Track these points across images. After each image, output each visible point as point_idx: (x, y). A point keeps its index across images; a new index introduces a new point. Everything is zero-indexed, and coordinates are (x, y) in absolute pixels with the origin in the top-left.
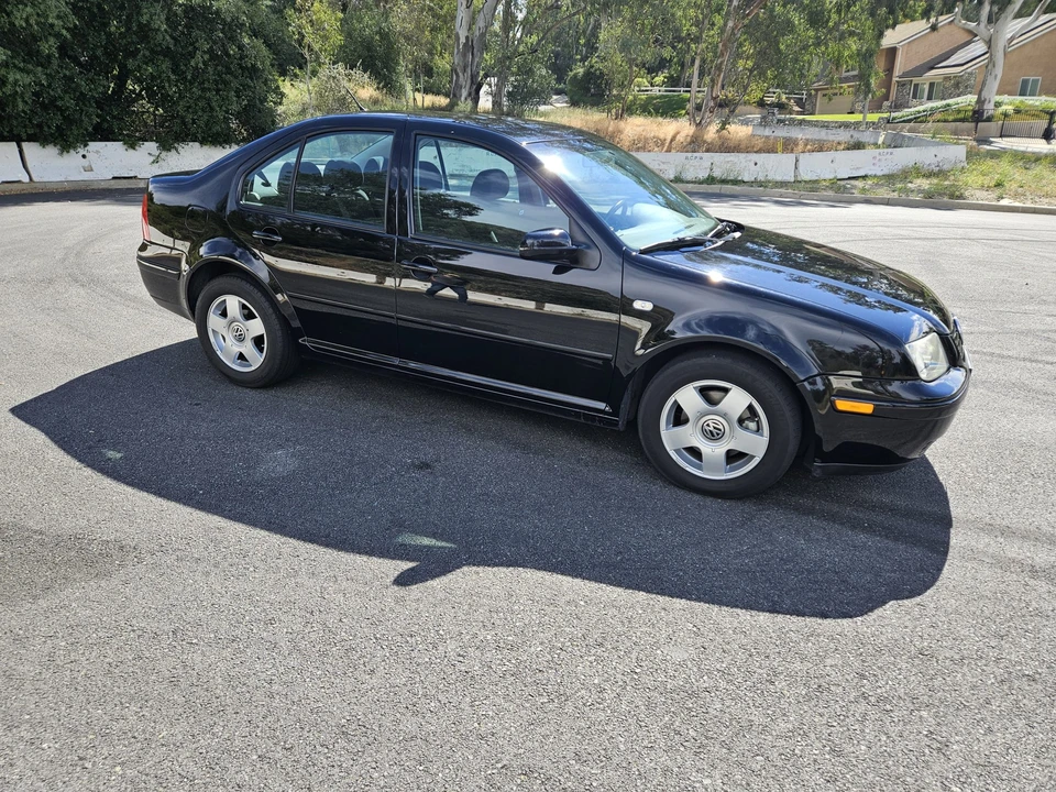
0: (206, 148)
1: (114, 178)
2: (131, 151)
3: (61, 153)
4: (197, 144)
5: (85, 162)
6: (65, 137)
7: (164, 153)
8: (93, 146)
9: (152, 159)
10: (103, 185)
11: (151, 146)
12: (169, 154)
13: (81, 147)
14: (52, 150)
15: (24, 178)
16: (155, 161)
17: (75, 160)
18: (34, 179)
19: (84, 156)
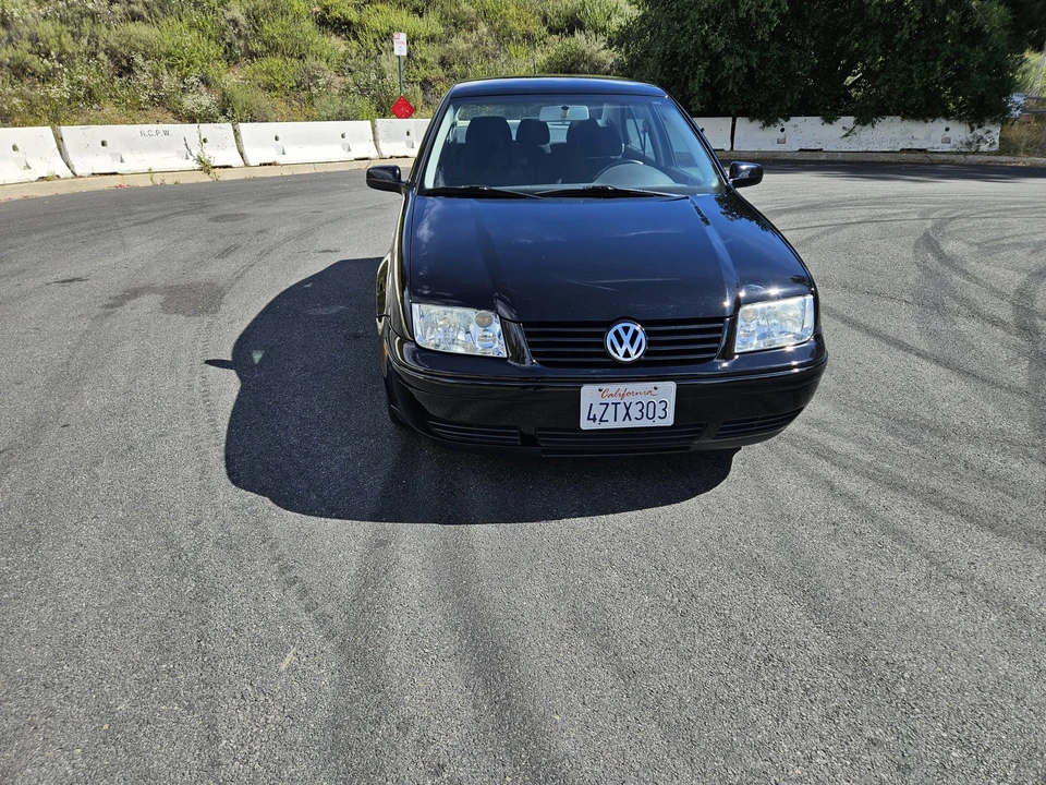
0: (906, 122)
1: (801, 150)
2: (827, 126)
3: (763, 128)
4: (899, 118)
5: (781, 135)
6: (768, 113)
7: (858, 127)
8: (794, 120)
9: (845, 132)
10: (788, 156)
11: (849, 121)
12: (864, 128)
13: (782, 121)
14: (757, 124)
15: (727, 147)
16: (847, 135)
17: (773, 133)
18: (735, 149)
19: (783, 130)
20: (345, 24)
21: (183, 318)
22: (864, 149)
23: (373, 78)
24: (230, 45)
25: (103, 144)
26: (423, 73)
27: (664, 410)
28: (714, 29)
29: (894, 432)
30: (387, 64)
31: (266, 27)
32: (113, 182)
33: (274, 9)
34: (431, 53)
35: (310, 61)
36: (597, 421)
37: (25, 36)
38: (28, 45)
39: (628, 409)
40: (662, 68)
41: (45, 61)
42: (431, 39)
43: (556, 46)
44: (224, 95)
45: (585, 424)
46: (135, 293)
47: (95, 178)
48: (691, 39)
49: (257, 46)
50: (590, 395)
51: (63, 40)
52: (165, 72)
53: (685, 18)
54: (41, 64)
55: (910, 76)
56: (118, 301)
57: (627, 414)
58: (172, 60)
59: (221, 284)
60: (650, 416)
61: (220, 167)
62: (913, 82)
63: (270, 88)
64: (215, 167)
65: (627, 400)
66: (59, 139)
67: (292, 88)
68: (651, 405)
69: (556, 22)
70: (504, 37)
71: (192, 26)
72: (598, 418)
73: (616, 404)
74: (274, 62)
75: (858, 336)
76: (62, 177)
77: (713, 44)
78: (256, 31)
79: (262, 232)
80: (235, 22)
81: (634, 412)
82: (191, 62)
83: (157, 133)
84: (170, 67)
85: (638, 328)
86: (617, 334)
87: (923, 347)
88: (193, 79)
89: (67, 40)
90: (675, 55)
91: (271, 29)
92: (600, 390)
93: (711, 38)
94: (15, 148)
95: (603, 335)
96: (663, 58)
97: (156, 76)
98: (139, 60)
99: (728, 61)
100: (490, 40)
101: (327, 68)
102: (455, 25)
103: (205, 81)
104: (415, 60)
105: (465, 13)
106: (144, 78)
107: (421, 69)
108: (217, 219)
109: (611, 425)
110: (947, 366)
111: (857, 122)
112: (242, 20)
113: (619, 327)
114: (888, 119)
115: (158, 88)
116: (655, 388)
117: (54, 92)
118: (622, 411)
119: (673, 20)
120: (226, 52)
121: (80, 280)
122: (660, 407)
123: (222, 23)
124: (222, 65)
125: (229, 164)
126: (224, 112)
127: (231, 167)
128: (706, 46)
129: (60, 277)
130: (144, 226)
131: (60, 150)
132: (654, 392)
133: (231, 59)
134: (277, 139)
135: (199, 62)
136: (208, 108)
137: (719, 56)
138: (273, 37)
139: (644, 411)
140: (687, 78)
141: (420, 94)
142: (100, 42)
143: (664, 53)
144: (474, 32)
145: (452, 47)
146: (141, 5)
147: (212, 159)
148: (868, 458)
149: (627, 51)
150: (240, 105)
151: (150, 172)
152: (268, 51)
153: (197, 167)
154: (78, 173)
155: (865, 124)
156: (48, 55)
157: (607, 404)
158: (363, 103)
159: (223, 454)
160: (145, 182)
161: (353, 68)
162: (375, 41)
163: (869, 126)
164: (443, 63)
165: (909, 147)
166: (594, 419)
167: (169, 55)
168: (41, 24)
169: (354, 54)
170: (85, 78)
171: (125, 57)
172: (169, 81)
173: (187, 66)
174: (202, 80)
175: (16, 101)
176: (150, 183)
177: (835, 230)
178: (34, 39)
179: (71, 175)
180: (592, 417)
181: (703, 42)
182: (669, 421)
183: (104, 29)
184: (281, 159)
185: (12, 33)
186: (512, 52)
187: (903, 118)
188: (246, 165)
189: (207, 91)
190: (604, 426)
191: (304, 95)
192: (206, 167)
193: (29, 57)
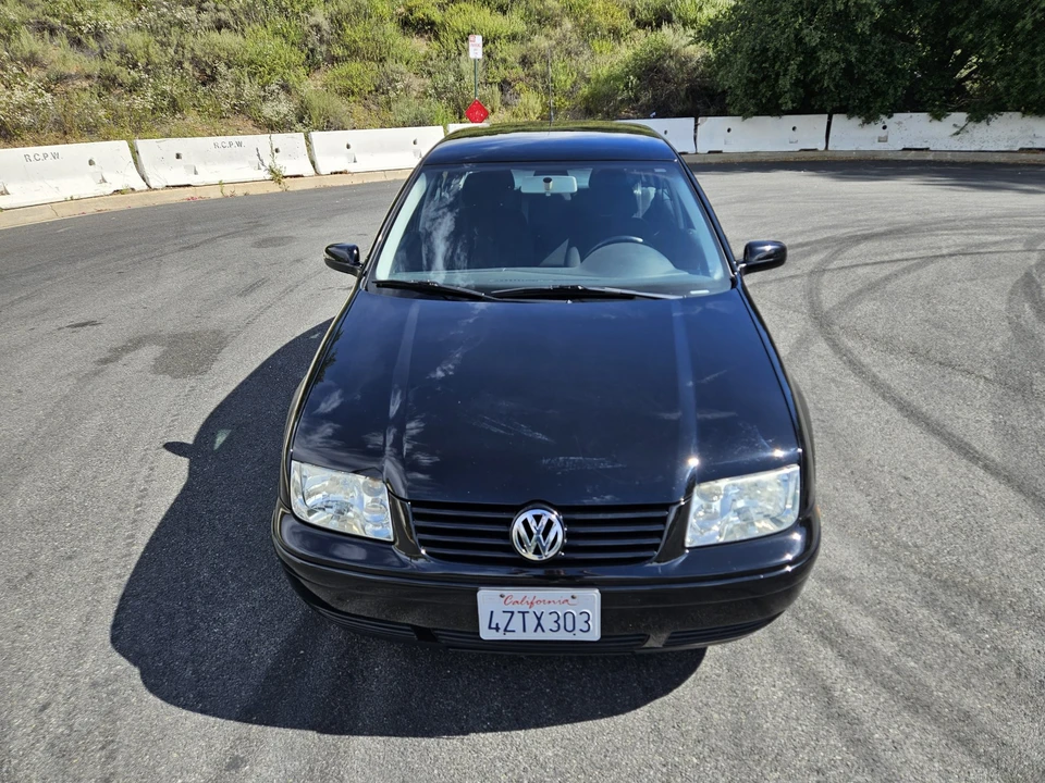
0: (1027, 118)
1: (904, 149)
2: (936, 123)
3: (862, 125)
4: (1019, 114)
5: (883, 133)
6: (868, 108)
7: (971, 125)
8: (898, 117)
9: (956, 130)
10: (891, 156)
11: (960, 118)
12: (978, 125)
13: (884, 118)
14: (856, 121)
15: (821, 147)
16: (957, 133)
17: (875, 130)
18: (830, 148)
19: (884, 128)
20: (428, 24)
21: (168, 378)
22: (977, 148)
23: (452, 79)
24: (312, 51)
25: (178, 156)
26: (503, 73)
27: (586, 622)
28: (809, 22)
29: (930, 602)
30: (466, 67)
31: (348, 31)
32: (187, 193)
33: (357, 13)
34: (512, 52)
35: (390, 65)
36: (501, 631)
37: (116, 48)
38: (116, 57)
39: (539, 619)
40: (751, 64)
41: (132, 72)
42: (513, 37)
43: (639, 43)
44: (302, 102)
45: (486, 634)
46: (136, 343)
47: (168, 191)
48: (783, 33)
49: (338, 51)
50: (489, 601)
51: (151, 50)
52: (247, 80)
53: (777, 11)
54: (127, 75)
55: (1033, 69)
56: (115, 355)
57: (539, 625)
58: (253, 67)
59: (227, 332)
60: (570, 627)
61: (291, 177)
62: (1035, 76)
63: (347, 93)
64: (286, 177)
65: (538, 609)
66: (135, 153)
67: (370, 92)
68: (569, 617)
69: (644, 15)
70: (588, 32)
71: (276, 33)
72: (502, 627)
73: (523, 613)
74: (355, 67)
75: (913, 433)
76: (137, 189)
77: (807, 39)
78: (339, 35)
79: (298, 261)
80: (318, 28)
81: (548, 622)
82: (272, 70)
83: (231, 144)
84: (252, 75)
85: (554, 516)
86: (525, 523)
87: (995, 454)
88: (274, 87)
89: (155, 49)
90: (765, 50)
91: (353, 33)
92: (502, 596)
93: (805, 31)
94: (91, 163)
95: (509, 523)
96: (752, 53)
97: (238, 84)
98: (222, 68)
99: (823, 56)
100: (575, 36)
101: (405, 71)
102: (539, 22)
103: (285, 88)
104: (495, 60)
105: (549, 9)
106: (226, 86)
107: (501, 68)
108: (261, 244)
109: (519, 636)
110: (1020, 489)
111: (970, 119)
112: (326, 25)
113: (528, 515)
114: (1006, 115)
115: (239, 97)
116: (573, 597)
117: (138, 102)
118: (531, 622)
119: (764, 13)
120: (308, 57)
121: (93, 323)
122: (580, 620)
123: (306, 28)
124: (302, 71)
125: (300, 173)
126: (301, 120)
127: (302, 176)
128: (799, 40)
129: (76, 319)
130: (188, 252)
131: (136, 163)
132: (571, 601)
133: (312, 65)
134: (348, 147)
135: (280, 70)
136: (285, 116)
137: (814, 50)
138: (355, 42)
139: (561, 622)
140: (778, 75)
141: (498, 94)
142: (186, 51)
143: (753, 49)
144: (558, 29)
145: (534, 45)
146: (228, 13)
147: (283, 169)
148: (887, 648)
149: (715, 46)
150: (317, 112)
151: (221, 183)
152: (349, 56)
153: (269, 177)
154: (153, 187)
155: (978, 121)
156: (135, 66)
157: (512, 613)
158: (439, 107)
159: (121, 592)
160: (215, 194)
161: (432, 70)
162: (456, 41)
163: (983, 123)
164: (525, 61)
165: (1030, 146)
166: (497, 629)
167: (251, 62)
168: (131, 35)
169: (434, 56)
170: (168, 88)
171: (210, 66)
172: (250, 90)
173: (269, 74)
174: (282, 87)
175: (102, 113)
176: (220, 195)
177: (919, 266)
178: (123, 51)
179: (146, 187)
180: (493, 626)
181: (796, 36)
182: (595, 634)
183: (191, 38)
184: (351, 168)
185: (103, 45)
186: (597, 48)
187: (1024, 114)
188: (317, 174)
189: (287, 98)
190: (509, 636)
191: (382, 98)
192: (276, 176)
193: (117, 69)
